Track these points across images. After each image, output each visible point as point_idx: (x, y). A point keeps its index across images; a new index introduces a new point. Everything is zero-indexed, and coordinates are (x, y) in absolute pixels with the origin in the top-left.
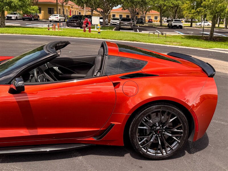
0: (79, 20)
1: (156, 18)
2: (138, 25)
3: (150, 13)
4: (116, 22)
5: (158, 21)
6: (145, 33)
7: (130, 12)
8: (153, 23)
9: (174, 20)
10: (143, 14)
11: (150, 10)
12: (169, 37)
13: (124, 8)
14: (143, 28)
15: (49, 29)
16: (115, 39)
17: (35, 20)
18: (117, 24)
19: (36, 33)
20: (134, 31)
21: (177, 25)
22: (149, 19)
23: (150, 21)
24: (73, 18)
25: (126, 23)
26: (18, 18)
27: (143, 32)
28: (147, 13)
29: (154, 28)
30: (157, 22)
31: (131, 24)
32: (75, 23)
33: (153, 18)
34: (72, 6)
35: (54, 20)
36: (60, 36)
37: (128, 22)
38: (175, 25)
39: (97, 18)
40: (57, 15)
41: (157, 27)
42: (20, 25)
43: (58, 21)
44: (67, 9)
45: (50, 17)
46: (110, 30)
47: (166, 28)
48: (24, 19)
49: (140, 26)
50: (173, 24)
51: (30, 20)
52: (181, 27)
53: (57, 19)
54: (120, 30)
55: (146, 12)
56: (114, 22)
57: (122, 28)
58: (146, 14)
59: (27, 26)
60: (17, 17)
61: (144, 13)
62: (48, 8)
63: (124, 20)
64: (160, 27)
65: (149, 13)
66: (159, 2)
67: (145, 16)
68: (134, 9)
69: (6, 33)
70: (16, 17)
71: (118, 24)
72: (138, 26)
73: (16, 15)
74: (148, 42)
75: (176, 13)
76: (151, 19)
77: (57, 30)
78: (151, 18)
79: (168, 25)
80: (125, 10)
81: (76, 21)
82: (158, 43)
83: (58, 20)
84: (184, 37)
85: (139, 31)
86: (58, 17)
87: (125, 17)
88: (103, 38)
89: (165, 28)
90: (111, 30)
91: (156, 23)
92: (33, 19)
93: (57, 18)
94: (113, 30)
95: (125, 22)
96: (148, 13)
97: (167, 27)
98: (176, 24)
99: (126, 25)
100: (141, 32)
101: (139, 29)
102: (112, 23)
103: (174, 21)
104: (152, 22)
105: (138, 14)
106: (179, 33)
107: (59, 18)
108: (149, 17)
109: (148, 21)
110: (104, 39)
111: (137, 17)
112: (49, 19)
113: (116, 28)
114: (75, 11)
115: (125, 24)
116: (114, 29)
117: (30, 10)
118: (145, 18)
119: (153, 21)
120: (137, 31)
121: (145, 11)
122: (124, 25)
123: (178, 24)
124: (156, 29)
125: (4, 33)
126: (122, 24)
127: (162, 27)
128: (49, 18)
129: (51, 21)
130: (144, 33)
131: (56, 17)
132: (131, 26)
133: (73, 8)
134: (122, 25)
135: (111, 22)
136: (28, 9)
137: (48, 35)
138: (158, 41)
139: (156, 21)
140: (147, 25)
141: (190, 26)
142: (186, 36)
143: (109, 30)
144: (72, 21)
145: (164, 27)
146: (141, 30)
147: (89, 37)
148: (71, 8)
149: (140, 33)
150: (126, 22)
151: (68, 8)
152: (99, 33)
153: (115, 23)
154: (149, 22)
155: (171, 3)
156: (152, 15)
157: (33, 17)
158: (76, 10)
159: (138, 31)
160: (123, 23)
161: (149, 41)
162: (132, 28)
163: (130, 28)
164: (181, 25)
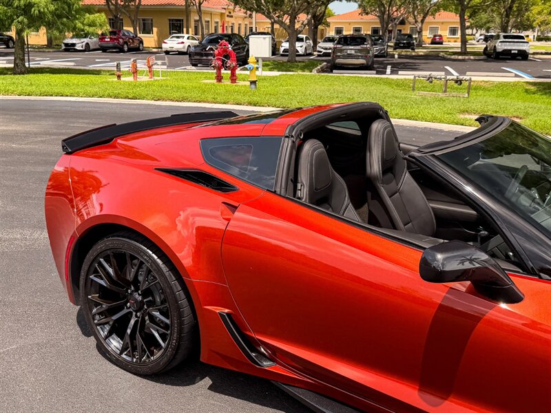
1: (453, 31)
2: (397, 52)
3: (435, 20)
6: (407, 77)
8: (446, 44)
9: (502, 34)
10: (416, 22)
11: (436, 11)
12: (484, 89)
13: (365, 10)
14: (407, 61)
15: (119, 77)
17: (130, 50)
20: (375, 72)
21: (511, 50)
22: (435, 36)
23: (437, 41)
25: (351, 49)
26: (92, 47)
27: (405, 75)
28: (426, 20)
29: (444, 59)
30: (455, 41)
31: (368, 51)
33: (445, 33)
34: (230, 13)
35: (174, 49)
36: (127, 97)
37: (358, 47)
38: (504, 50)
39: (264, 38)
40: (183, 37)
41: (453, 57)
42: (73, 64)
43: (186, 50)
44: (218, 20)
45: (165, 41)
46: (304, 71)
47: (477, 58)
48: (103, 50)
49: (400, 56)
50: (501, 46)
52: (523, 55)
53: (181, 46)
54: (334, 71)
55: (424, 18)
56: (326, 49)
57: (339, 64)
58: (422, 21)
60: (87, 44)
61: (419, 20)
62: (170, 20)
63: (346, 41)
64: (460, 57)
65: (433, 20)
67: (421, 29)
70: (84, 44)
72: (397, 56)
74: (397, 114)
75: (507, 16)
76: (440, 36)
78: (439, 33)
79: (486, 48)
80: (367, 14)
82: (434, 120)
83: (184, 48)
84: (533, 88)
85: (392, 72)
86: (185, 40)
87: (369, 33)
89: (475, 60)
90: (307, 73)
91: (452, 44)
92: (126, 49)
93: (183, 43)
94: (314, 71)
95: (347, 47)
96: (429, 19)
97: (482, 57)
98: (509, 48)
99: (350, 56)
100: (397, 74)
101: (394, 66)
102: (322, 50)
103: (502, 39)
104: (442, 44)
105: (403, 23)
106: (517, 76)
107: (188, 42)
108: (432, 29)
109: (430, 41)
111: (400, 31)
112: (161, 48)
113: (325, 63)
114: (240, 24)
115: (349, 52)
116: (319, 67)
118: (420, 32)
119: (444, 39)
120: (385, 73)
121: (422, 15)
122: (345, 57)
123: (514, 47)
124: (448, 62)
126: (339, 54)
127: (467, 57)
128: (164, 45)
129: (167, 53)
130: (403, 77)
131: (181, 40)
132: (365, 57)
133: (232, 17)
134: (339, 57)
135: (318, 49)
138: (435, 110)
139: (454, 40)
140: (425, 52)
142: (540, 84)
143: (300, 73)
145: (472, 57)
146: (396, 68)
148: (228, 16)
149: (394, 77)
150: (352, 47)
151: (219, 17)
152: (253, 86)
153: (330, 51)
154: (432, 43)
156: (443, 23)
157: (126, 43)
158: (240, 22)
159: (389, 70)
160: (341, 51)
161: (402, 113)
162: (370, 63)
163: (363, 64)
164: (524, 48)
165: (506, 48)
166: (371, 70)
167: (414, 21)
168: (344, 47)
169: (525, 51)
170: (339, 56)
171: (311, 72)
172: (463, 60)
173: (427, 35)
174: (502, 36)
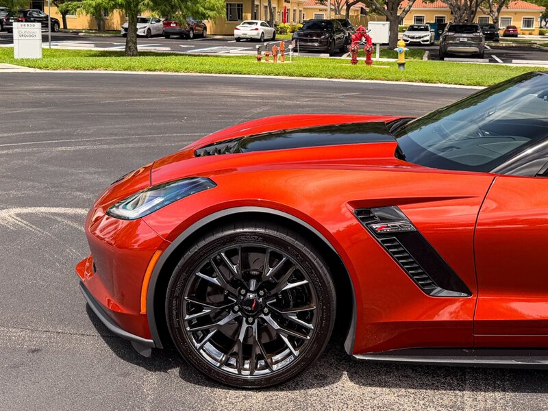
0: (327, 31)
1: (528, 23)
3: (508, 10)
4: (420, 38)
5: (533, 32)
6: (526, 65)
8: (521, 37)
10: (491, 11)
14: (505, 51)
15: (259, 59)
16: (461, 82)
17: (196, 36)
18: (423, 41)
19: (235, 69)
20: (488, 60)
22: (508, 27)
23: (510, 33)
24: (309, 28)
25: (464, 37)
26: (153, 32)
28: (501, 10)
30: (530, 34)
31: (480, 39)
32: (316, 41)
33: (519, 24)
35: (247, 36)
37: (471, 35)
39: (384, 24)
40: (257, 23)
42: (168, 49)
43: (259, 37)
44: (275, 6)
45: (237, 27)
48: (167, 35)
49: (491, 47)
51: (183, 36)
53: (256, 32)
54: (445, 59)
55: (500, 7)
56: (413, 38)
57: (451, 51)
58: (499, 11)
59: (189, 52)
60: (149, 29)
61: (495, 9)
62: (227, 4)
65: (506, 10)
67: (497, 19)
69: (160, 70)
70: (147, 28)
71: (427, 41)
72: (488, 47)
73: (148, 25)
76: (514, 27)
77: (278, 62)
78: (513, 24)
81: (319, 36)
83: (258, 34)
85: (504, 61)
86: (258, 26)
90: (417, 60)
91: (527, 37)
92: (192, 35)
93: (257, 29)
94: (425, 59)
95: (460, 35)
96: (504, 9)
99: (463, 44)
100: (511, 62)
101: (499, 55)
102: (409, 39)
104: (516, 36)
107: (262, 29)
108: (506, 20)
109: (503, 32)
110: (427, 82)
112: (233, 35)
113: (428, 52)
114: (294, 10)
115: (461, 39)
116: (426, 55)
117: (205, 9)
118: (496, 23)
119: (519, 31)
121: (497, 5)
122: (456, 45)
125: (155, 70)
126: (451, 42)
128: (236, 32)
129: (238, 39)
131: (254, 26)
132: (478, 45)
133: (289, 2)
134: (452, 45)
136: (198, 5)
137: (269, 74)
139: (528, 32)
144: (306, 35)
147: (381, 77)
148: (286, 1)
149: (504, 64)
150: (465, 35)
151: (276, 2)
152: (402, 67)
153: (418, 40)
154: (505, 35)
156: (516, 13)
157: (192, 29)
158: (295, 8)
159: (497, 59)
160: (453, 38)
162: (481, 51)
163: (475, 52)
166: (482, 58)
167: (488, 10)
168: (457, 35)
170: (452, 43)
171: (422, 59)
173: (502, 28)
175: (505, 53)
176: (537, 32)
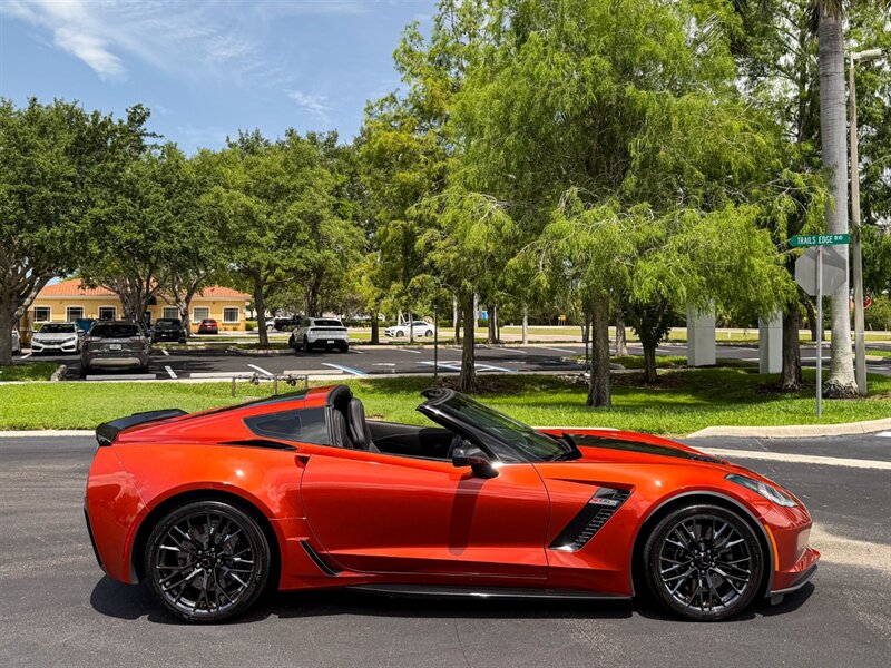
1: (230, 314)
2: (162, 347)
3: (204, 298)
4: (60, 343)
5: (238, 327)
6: (207, 381)
7: (118, 297)
8: (221, 333)
9: (313, 319)
10: (178, 301)
11: (204, 285)
13: (88, 281)
14: (187, 358)
16: (81, 425)
18: (65, 348)
20: (154, 376)
21: (326, 340)
22: (204, 321)
23: (208, 329)
25: (115, 344)
27: (197, 379)
28: (192, 299)
30: (234, 329)
31: (142, 345)
33: (219, 318)
37: (127, 340)
38: (318, 341)
41: (250, 351)
46: (37, 379)
47: (283, 351)
49: (172, 353)
50: (313, 336)
52: (342, 347)
54: (88, 377)
55: (190, 295)
56: (49, 343)
57: (96, 365)
58: (188, 300)
61: (183, 298)
64: (261, 352)
65: (200, 298)
66: (250, 255)
67: (185, 311)
68: (141, 282)
71: (72, 347)
72: (166, 352)
75: (314, 295)
76: (213, 321)
78: (210, 317)
79: (292, 338)
80: (93, 287)
84: (369, 387)
85: (180, 375)
87: (96, 317)
88: (13, 428)
89: (281, 355)
90: (42, 381)
91: (231, 334)
94: (55, 379)
95: (109, 340)
96: (196, 296)
97: (291, 350)
98: (324, 337)
99: (114, 353)
100: (188, 377)
101: (175, 366)
102: (41, 345)
103: (315, 327)
104: (216, 333)
105: (152, 301)
106: (345, 373)
108: (198, 312)
109: (197, 328)
110: (22, 429)
113: (63, 366)
115: (112, 347)
116: (58, 372)
118: (185, 316)
119: (219, 326)
120: (169, 377)
121: (185, 292)
122: (104, 355)
123: (330, 336)
124: (247, 359)
126: (96, 351)
127: (270, 352)
130: (201, 381)
132: (138, 355)
134: (96, 355)
135: (34, 343)
139: (232, 327)
140: (201, 346)
141: (369, 339)
143: (31, 382)
145: (277, 351)
146: (183, 369)
149: (182, 381)
150: (114, 340)
153: (57, 347)
154: (200, 333)
155: (300, 257)
156: (214, 302)
159: (171, 373)
160: (99, 346)
162: (145, 364)
163: (134, 365)
164: (342, 337)
165: (320, 337)
166: (147, 372)
167: (174, 299)
168: (105, 341)
169: (343, 341)
170: (97, 353)
171: (49, 379)
172: (266, 355)
173: (194, 322)
174: (312, 323)
175: (186, 362)
176: (243, 326)
